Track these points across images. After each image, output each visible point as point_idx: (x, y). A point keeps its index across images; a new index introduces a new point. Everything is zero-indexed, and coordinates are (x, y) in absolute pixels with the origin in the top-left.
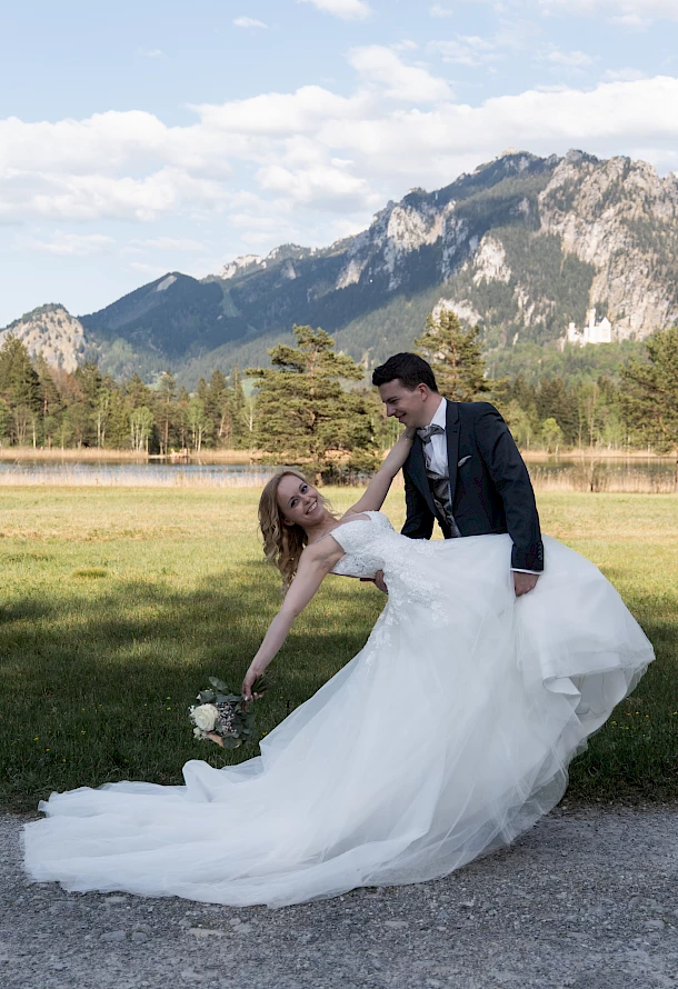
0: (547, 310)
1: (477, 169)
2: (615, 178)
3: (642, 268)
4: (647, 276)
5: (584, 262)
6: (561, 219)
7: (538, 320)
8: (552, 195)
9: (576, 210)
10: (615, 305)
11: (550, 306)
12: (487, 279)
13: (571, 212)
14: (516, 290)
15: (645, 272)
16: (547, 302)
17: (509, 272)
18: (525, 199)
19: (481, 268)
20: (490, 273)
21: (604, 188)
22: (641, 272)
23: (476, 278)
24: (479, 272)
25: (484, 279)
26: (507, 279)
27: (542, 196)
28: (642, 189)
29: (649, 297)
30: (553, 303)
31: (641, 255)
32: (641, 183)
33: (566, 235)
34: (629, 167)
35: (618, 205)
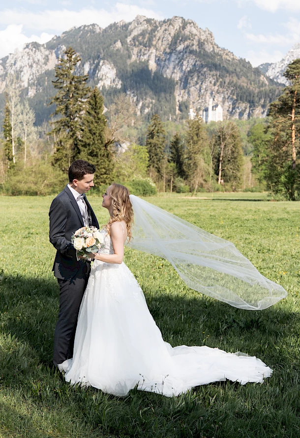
0: (151, 105)
1: (64, 33)
2: (178, 28)
3: (210, 79)
4: (215, 85)
5: (166, 78)
6: (146, 52)
7: (147, 111)
8: (134, 39)
9: (155, 46)
10: (193, 103)
11: (152, 103)
12: (106, 86)
13: (152, 48)
14: (128, 93)
15: (213, 83)
16: (151, 101)
17: (120, 82)
18: (119, 41)
19: (101, 79)
20: (107, 83)
21: (172, 34)
22: (211, 82)
23: (99, 85)
24: (100, 82)
25: (104, 87)
26: (119, 86)
27: (129, 39)
28: (196, 35)
29: (218, 98)
30: (154, 101)
31: (209, 72)
32: (194, 31)
33: (150, 62)
34: (185, 24)
35: (186, 43)
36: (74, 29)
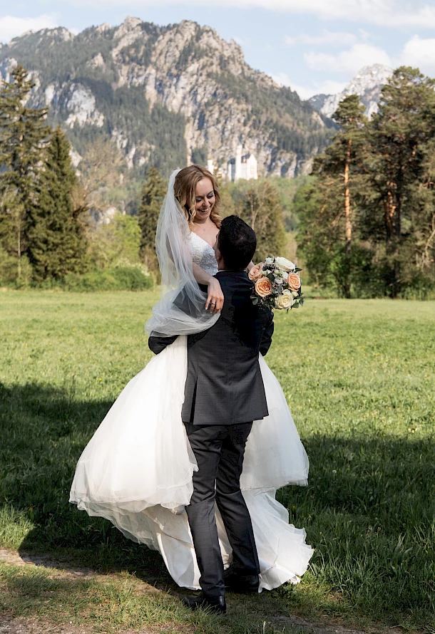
0: (149, 153)
1: (13, 40)
2: (189, 38)
3: (239, 116)
4: (245, 124)
5: (172, 113)
6: (141, 73)
7: (142, 161)
8: (122, 52)
9: (155, 64)
10: (213, 150)
11: (150, 149)
12: (81, 123)
13: (150, 67)
14: (114, 133)
15: (242, 121)
16: (149, 146)
17: (102, 117)
18: (100, 54)
19: (73, 112)
20: (82, 118)
21: (181, 47)
22: (239, 121)
23: (69, 121)
24: (71, 115)
25: (76, 123)
26: (100, 124)
27: (115, 53)
28: (217, 49)
29: (250, 144)
30: (153, 147)
31: (236, 105)
32: (214, 44)
33: (147, 87)
34: (200, 32)
35: (202, 61)
36: (29, 33)
